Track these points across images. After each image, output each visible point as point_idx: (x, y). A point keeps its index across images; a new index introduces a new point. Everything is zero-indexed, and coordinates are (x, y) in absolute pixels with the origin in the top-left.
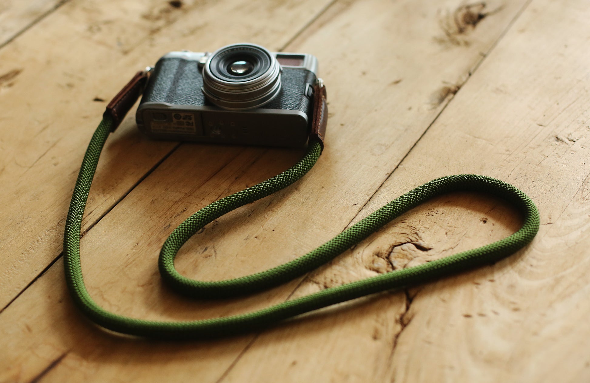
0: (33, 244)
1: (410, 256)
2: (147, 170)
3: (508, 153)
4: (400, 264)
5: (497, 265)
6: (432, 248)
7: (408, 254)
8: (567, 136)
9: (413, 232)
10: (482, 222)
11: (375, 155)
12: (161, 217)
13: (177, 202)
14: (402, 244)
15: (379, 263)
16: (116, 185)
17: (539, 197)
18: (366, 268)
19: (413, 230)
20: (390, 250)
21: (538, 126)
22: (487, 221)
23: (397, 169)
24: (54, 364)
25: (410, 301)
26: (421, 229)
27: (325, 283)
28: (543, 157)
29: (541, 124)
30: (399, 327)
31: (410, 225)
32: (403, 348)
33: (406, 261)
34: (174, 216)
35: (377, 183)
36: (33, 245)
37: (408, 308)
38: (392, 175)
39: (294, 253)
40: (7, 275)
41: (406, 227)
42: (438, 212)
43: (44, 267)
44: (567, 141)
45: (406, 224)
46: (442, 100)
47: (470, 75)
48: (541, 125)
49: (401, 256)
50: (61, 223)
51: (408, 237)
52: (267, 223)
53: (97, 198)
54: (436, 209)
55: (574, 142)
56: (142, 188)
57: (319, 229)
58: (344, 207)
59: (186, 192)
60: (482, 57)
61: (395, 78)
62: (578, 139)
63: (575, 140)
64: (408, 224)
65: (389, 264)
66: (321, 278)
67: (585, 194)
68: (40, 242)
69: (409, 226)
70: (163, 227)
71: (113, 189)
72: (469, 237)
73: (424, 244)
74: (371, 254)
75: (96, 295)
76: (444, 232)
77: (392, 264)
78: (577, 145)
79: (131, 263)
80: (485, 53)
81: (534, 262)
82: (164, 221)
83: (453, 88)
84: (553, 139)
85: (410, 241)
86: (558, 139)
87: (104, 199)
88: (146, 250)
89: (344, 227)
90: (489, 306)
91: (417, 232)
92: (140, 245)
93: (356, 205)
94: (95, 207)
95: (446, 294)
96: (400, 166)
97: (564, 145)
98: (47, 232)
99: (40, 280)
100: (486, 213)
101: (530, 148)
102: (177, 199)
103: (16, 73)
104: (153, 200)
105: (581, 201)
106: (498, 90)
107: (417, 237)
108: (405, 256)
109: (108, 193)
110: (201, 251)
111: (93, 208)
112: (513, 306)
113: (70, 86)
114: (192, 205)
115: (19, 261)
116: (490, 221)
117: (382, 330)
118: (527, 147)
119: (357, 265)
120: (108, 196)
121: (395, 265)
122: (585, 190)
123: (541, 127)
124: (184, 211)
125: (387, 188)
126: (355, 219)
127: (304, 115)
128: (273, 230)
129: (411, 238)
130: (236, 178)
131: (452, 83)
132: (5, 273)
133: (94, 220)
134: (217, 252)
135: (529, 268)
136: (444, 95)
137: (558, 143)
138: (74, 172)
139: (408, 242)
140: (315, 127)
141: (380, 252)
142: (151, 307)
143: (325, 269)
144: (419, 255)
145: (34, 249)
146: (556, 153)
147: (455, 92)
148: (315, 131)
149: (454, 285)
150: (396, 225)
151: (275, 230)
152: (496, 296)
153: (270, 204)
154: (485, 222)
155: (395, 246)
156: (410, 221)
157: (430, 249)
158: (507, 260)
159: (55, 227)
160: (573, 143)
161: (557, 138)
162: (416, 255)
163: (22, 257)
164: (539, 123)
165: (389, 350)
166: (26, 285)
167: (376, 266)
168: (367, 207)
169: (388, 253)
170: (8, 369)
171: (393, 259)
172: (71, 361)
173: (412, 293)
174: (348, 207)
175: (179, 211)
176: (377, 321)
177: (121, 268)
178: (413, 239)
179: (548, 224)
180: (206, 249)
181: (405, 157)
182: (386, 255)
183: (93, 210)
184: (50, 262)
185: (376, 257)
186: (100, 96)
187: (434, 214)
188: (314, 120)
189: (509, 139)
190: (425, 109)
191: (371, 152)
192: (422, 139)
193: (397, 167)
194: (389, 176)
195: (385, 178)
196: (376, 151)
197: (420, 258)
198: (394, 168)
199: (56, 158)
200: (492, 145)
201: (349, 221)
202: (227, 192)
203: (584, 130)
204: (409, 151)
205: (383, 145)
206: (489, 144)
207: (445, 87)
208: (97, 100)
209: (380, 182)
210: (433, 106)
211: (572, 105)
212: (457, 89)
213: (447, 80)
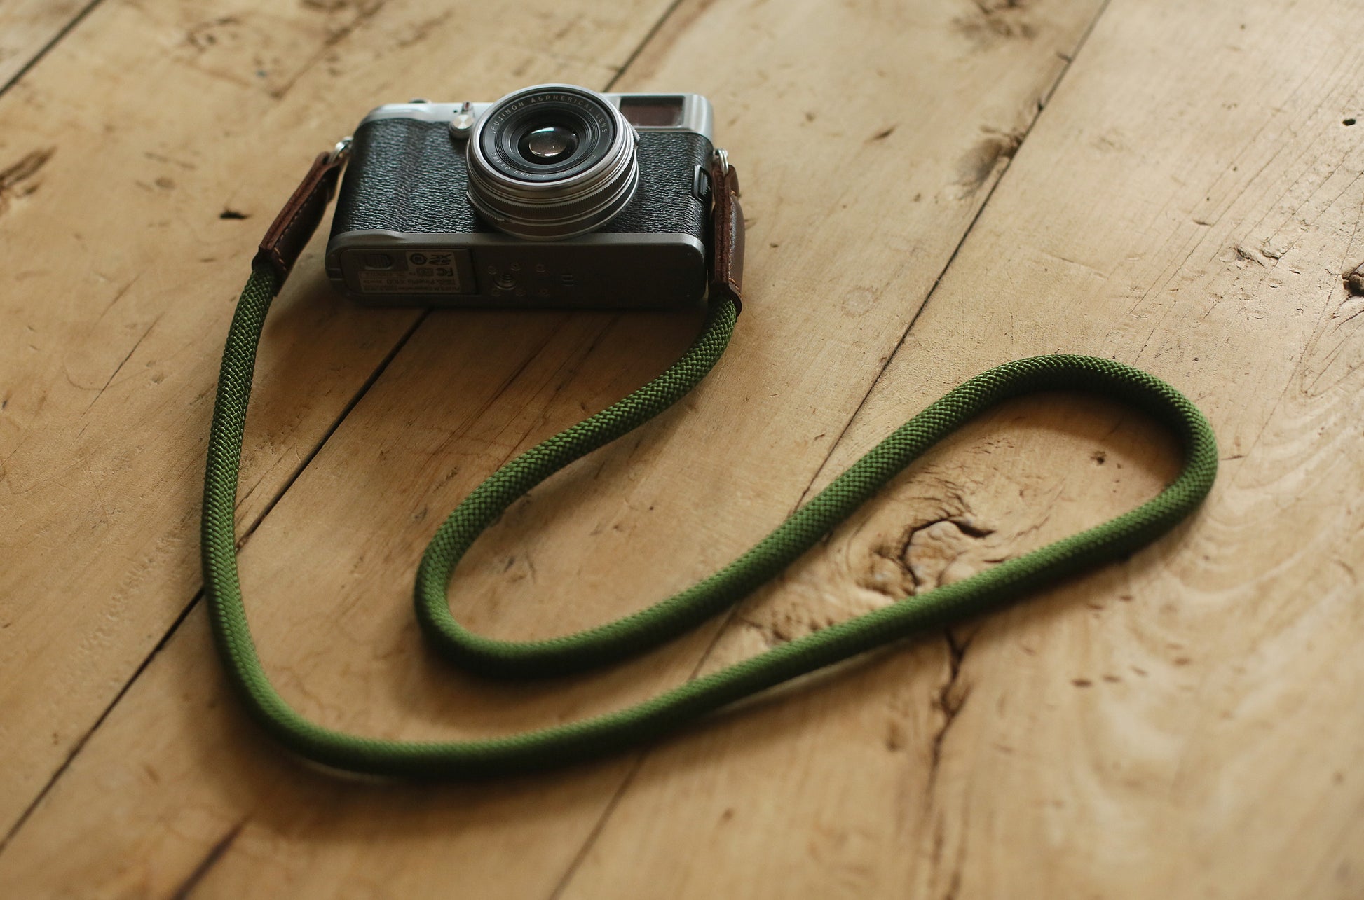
0: (135, 574)
1: (949, 552)
2: (361, 382)
3: (1137, 293)
4: (929, 571)
5: (1135, 561)
6: (993, 529)
7: (944, 546)
8: (1259, 245)
9: (949, 494)
10: (1095, 463)
11: (853, 316)
12: (405, 491)
13: (435, 453)
14: (929, 524)
15: (886, 573)
16: (298, 420)
17: (1210, 395)
18: (858, 584)
19: (950, 490)
20: (905, 540)
21: (1198, 225)
22: (1105, 458)
23: (903, 345)
24: (218, 852)
25: (958, 655)
26: (967, 485)
27: (775, 625)
28: (1213, 300)
29: (1202, 221)
30: (940, 719)
31: (943, 477)
32: (953, 766)
33: (942, 564)
34: (434, 487)
35: (863, 382)
36: (135, 578)
37: (955, 673)
38: (894, 361)
39: (701, 558)
40: (87, 652)
41: (934, 482)
42: (1000, 444)
43: (166, 628)
44: (1260, 257)
45: (934, 476)
46: (984, 172)
47: (1040, 108)
48: (1203, 224)
49: (930, 552)
50: (189, 519)
51: (940, 506)
52: (635, 491)
53: (259, 455)
54: (995, 437)
55: (1277, 259)
56: (355, 422)
57: (750, 499)
58: (798, 444)
59: (453, 429)
60: (1065, 63)
61: (880, 126)
62: (1283, 251)
63: (1278, 254)
64: (938, 476)
65: (907, 571)
66: (764, 615)
67: (1308, 381)
68: (150, 569)
69: (940, 481)
70: (413, 515)
71: (292, 431)
72: (1071, 500)
73: (976, 521)
74: (866, 551)
75: (286, 685)
76: (1014, 490)
77: (912, 572)
78: (1282, 269)
79: (354, 605)
80: (1070, 55)
81: (1211, 549)
82: (413, 500)
83: (1006, 142)
84: (1232, 254)
85: (944, 515)
86: (1241, 255)
87: (276, 457)
88: (382, 572)
90: (1126, 656)
91: (959, 493)
92: (367, 560)
93: (824, 438)
94: (259, 477)
95: (1032, 637)
96: (908, 338)
97: (1255, 268)
98: (160, 544)
99: (161, 658)
100: (1102, 440)
101: (1183, 278)
102: (433, 447)
103: (41, 159)
104: (382, 453)
105: (1301, 400)
106: (1103, 143)
107: (960, 506)
108: (938, 553)
109: (283, 442)
110: (502, 567)
111: (253, 481)
112: (1175, 654)
113: (164, 183)
114: (469, 459)
115: (109, 617)
116: (1112, 458)
117: (906, 725)
118: (1177, 278)
119: (838, 579)
120: (284, 449)
121: (919, 573)
122: (1307, 372)
123: (1202, 227)
124: (454, 474)
125: (886, 392)
126: (823, 471)
127: (695, 242)
128: (652, 508)
129: (947, 508)
130: (558, 389)
131: (1004, 130)
132: (83, 646)
133: (261, 509)
134: (537, 567)
135: (1202, 564)
136: (987, 159)
137: (1241, 264)
138: (201, 396)
139: (942, 520)
140: (722, 268)
141: (885, 545)
142: (409, 705)
143: (771, 592)
144: (968, 548)
145: (137, 586)
146: (1239, 286)
147: (1011, 153)
148: (722, 276)
149: (1048, 614)
150: (912, 480)
151: (655, 507)
152: (1138, 634)
153: (637, 446)
154: (1101, 461)
155: (913, 530)
156: (942, 468)
157: (990, 532)
158: (1155, 548)
159: (176, 531)
160: (1274, 261)
161: (1239, 251)
162: (962, 549)
163: (115, 606)
164: (1197, 218)
165: (924, 772)
166: (131, 672)
167: (878, 578)
168: (845, 440)
169: (901, 546)
170: (121, 871)
171: (913, 561)
172: (253, 842)
173: (961, 637)
174: (806, 442)
175: (443, 474)
176: (893, 707)
177: (333, 618)
178: (953, 511)
179: (1235, 457)
180: (511, 563)
181: (918, 315)
182: (898, 552)
183: (254, 484)
184: (176, 615)
185: (877, 557)
186: (236, 207)
187: (991, 449)
188: (717, 252)
189: (1136, 259)
190: (951, 198)
191: (843, 309)
192: (950, 269)
193: (902, 341)
194: (887, 362)
195: (879, 369)
196: (853, 306)
197: (971, 555)
198: (896, 344)
199: (157, 364)
200: (1101, 275)
201: (810, 476)
202: (541, 423)
203: (1295, 230)
204: (925, 302)
205: (868, 290)
206: (1096, 274)
207: (990, 141)
208: (229, 215)
209: (869, 379)
210: (966, 189)
211: (1265, 171)
212: (1015, 144)
213: (991, 124)
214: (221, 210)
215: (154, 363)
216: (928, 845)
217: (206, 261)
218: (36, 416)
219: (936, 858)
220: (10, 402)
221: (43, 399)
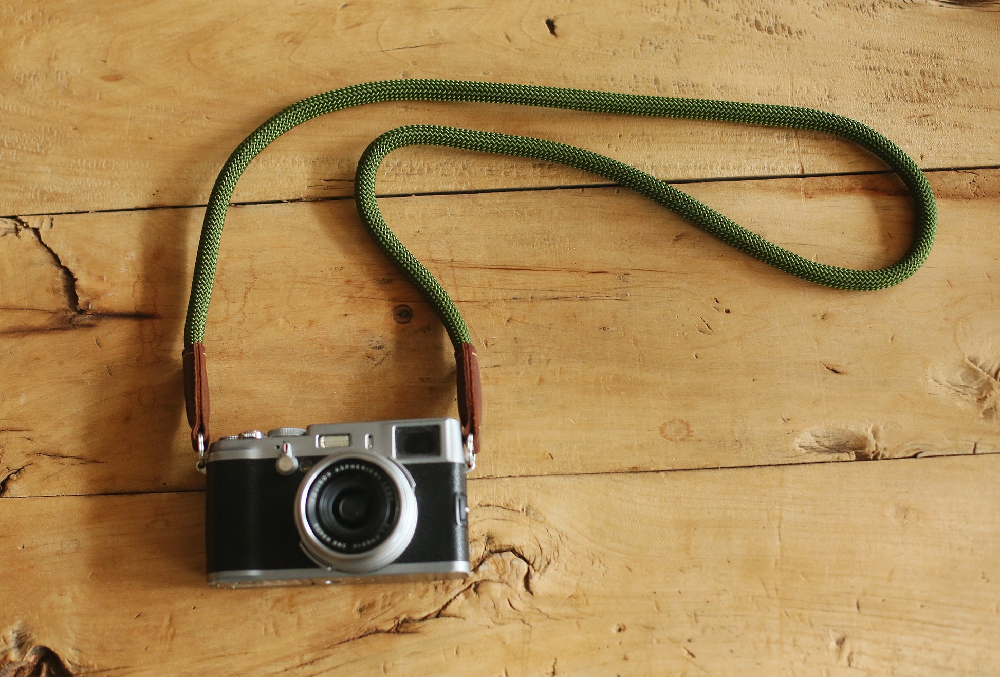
1: (505, 577)
4: (486, 573)
6: (534, 594)
7: (508, 573)
8: (856, 650)
9: (549, 557)
11: (662, 433)
14: (522, 557)
17: (706, 672)
19: (552, 556)
20: (504, 548)
21: (855, 604)
22: (622, 632)
23: (655, 473)
25: (437, 615)
26: (561, 563)
29: (860, 605)
30: (390, 626)
32: (361, 647)
33: (495, 578)
35: (612, 465)
36: (269, 161)
37: (423, 619)
38: (639, 475)
41: (555, 544)
42: (602, 567)
44: (845, 655)
45: (560, 542)
46: (839, 448)
47: (915, 456)
48: (858, 607)
49: (500, 566)
51: (537, 556)
54: (608, 562)
55: (850, 665)
57: (490, 449)
60: (971, 452)
61: (841, 365)
62: (859, 667)
63: (853, 664)
64: (560, 544)
65: (480, 561)
73: (535, 581)
74: (485, 531)
75: (245, 283)
76: (573, 592)
77: (481, 564)
78: (844, 673)
83: (870, 449)
84: (839, 636)
85: (531, 562)
86: (841, 642)
88: (339, 284)
89: (511, 474)
91: (553, 561)
92: (342, 271)
96: (663, 474)
97: (834, 655)
100: (635, 625)
101: (800, 615)
102: (434, 257)
106: (904, 511)
107: (543, 567)
108: (502, 572)
110: (374, 344)
116: (626, 636)
117: (376, 611)
118: (798, 611)
120: (392, 178)
121: (482, 568)
123: (855, 607)
125: (611, 482)
126: (533, 478)
129: (538, 560)
136: (848, 444)
137: (833, 645)
139: (528, 562)
141: (494, 539)
144: (514, 586)
147: (862, 457)
154: (620, 630)
155: (513, 550)
156: (567, 543)
157: (532, 593)
160: (847, 664)
161: (843, 640)
162: (511, 583)
164: (862, 601)
165: (351, 634)
168: (561, 479)
169: (498, 548)
171: (490, 561)
172: (149, 329)
173: (449, 611)
177: (297, 279)
178: (537, 565)
180: (379, 347)
181: (684, 470)
182: (493, 549)
185: (484, 539)
186: (559, 23)
187: (597, 564)
189: (802, 578)
190: (799, 440)
191: (665, 424)
192: (735, 469)
193: (657, 472)
194: (634, 471)
195: (626, 469)
196: (670, 429)
197: (509, 590)
198: (652, 469)
199: (416, 66)
200: (776, 564)
201: (524, 472)
202: (485, 304)
203: (883, 667)
204: (698, 469)
205: (688, 431)
206: (776, 561)
207: (866, 438)
208: (551, 24)
209: (617, 467)
210: (816, 445)
211: (931, 627)
212: (872, 456)
213: (882, 433)
214: (552, 17)
215: (415, 65)
216: (308, 657)
217: (507, 37)
218: (345, 29)
219: (302, 665)
220: (348, 7)
221: (359, 24)
